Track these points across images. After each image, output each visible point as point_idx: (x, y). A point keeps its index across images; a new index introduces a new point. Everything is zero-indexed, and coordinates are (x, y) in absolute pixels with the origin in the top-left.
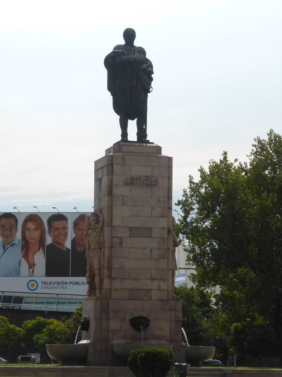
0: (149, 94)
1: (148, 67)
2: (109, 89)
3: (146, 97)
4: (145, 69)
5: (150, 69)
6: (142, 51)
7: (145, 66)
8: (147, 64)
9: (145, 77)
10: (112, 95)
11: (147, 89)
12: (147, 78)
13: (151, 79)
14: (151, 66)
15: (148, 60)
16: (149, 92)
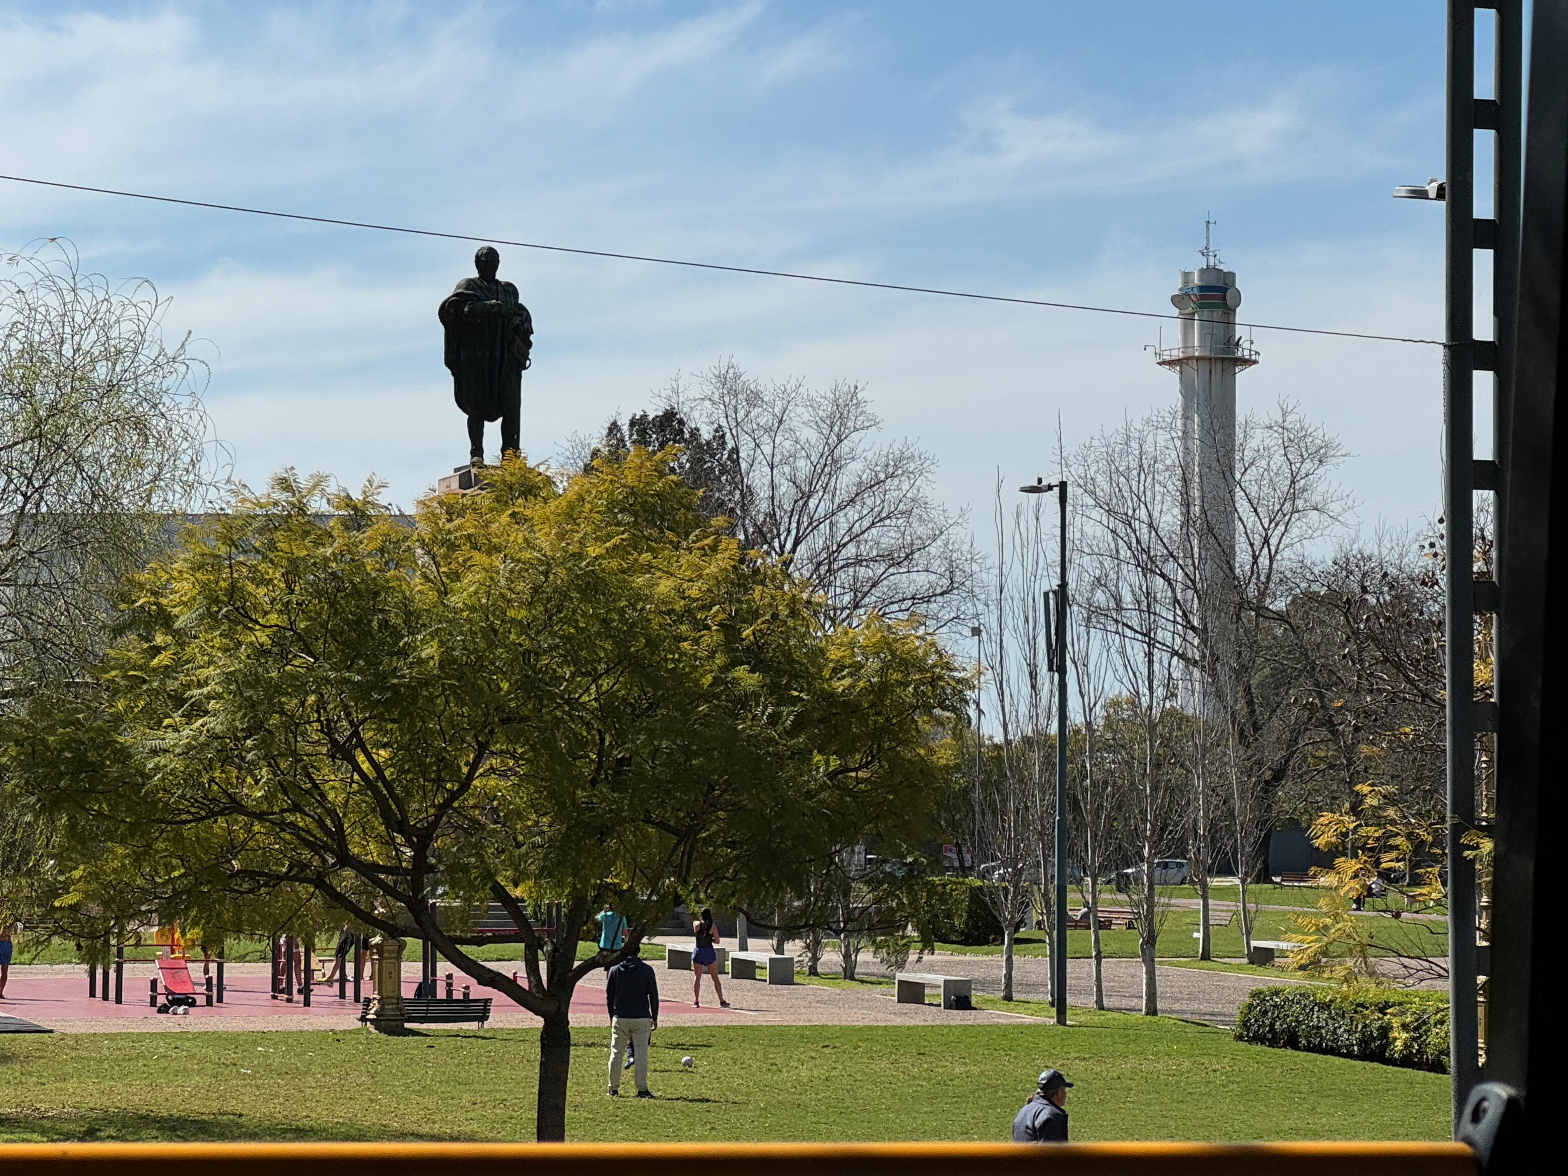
0: (524, 373)
1: (523, 323)
2: (448, 363)
3: (519, 377)
4: (518, 326)
5: (526, 325)
6: (510, 290)
7: (517, 320)
8: (521, 315)
9: (519, 342)
10: (453, 374)
11: (520, 363)
12: (521, 343)
13: (529, 345)
14: (528, 319)
15: (522, 308)
16: (525, 368)
